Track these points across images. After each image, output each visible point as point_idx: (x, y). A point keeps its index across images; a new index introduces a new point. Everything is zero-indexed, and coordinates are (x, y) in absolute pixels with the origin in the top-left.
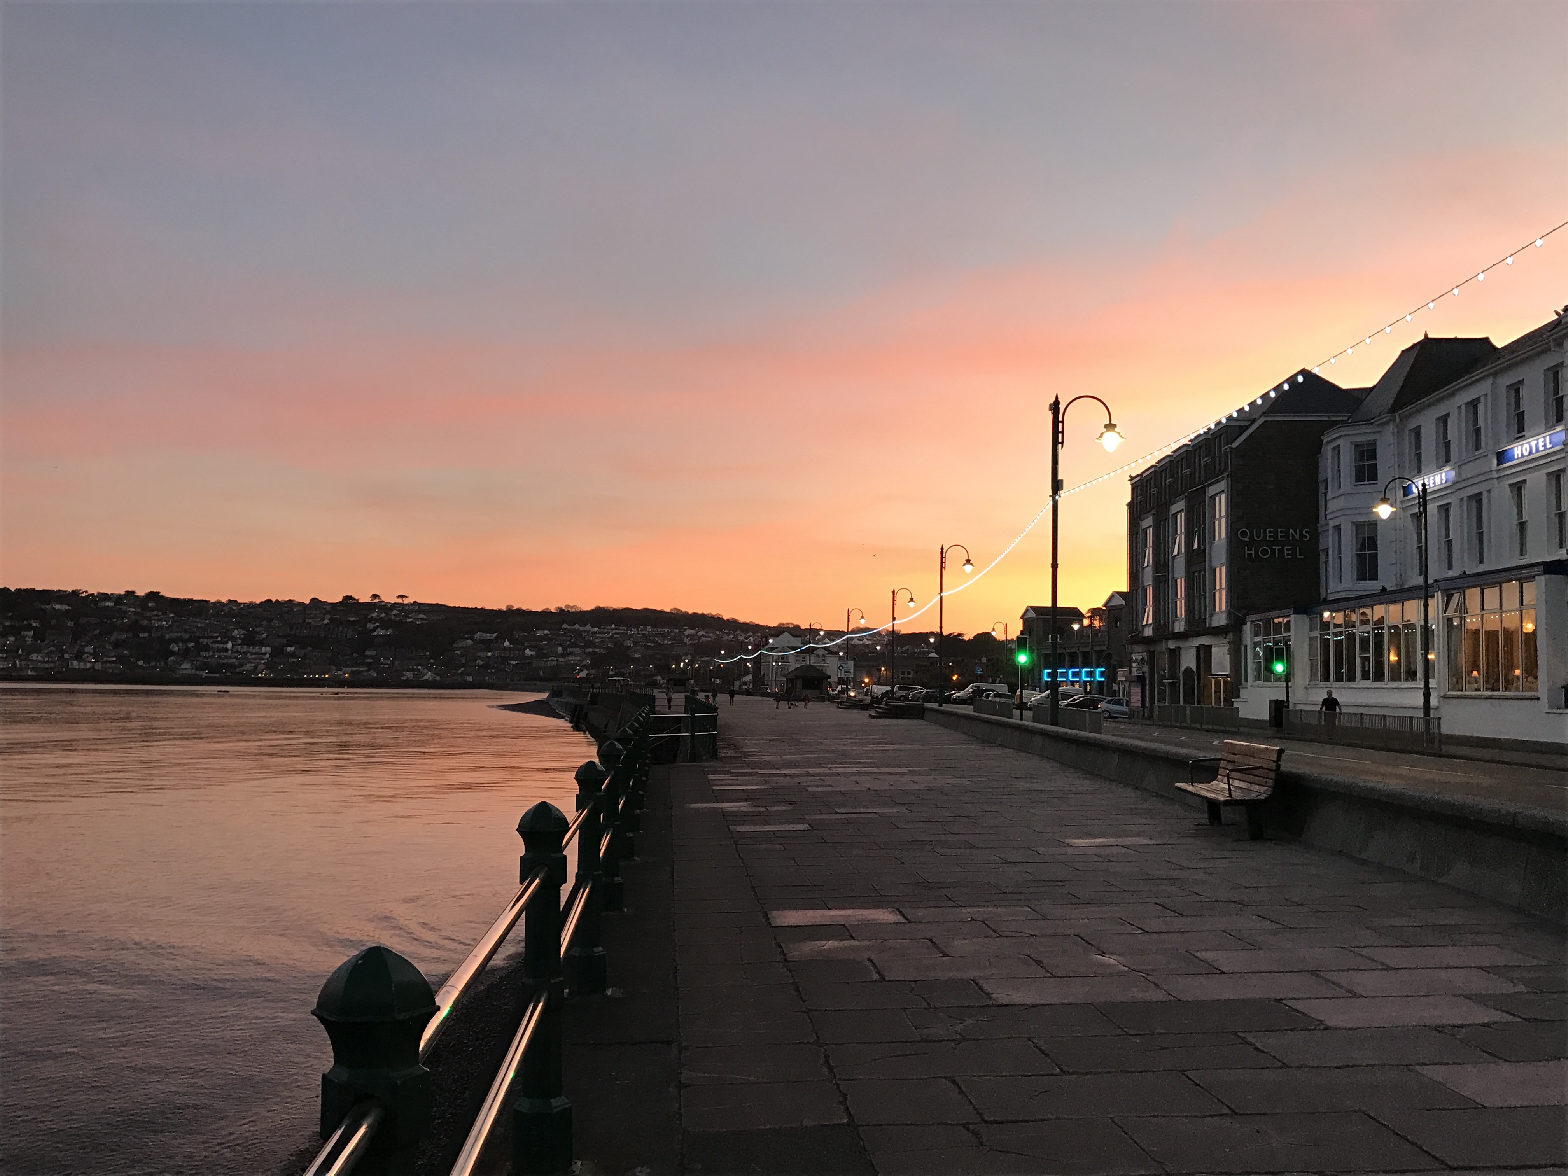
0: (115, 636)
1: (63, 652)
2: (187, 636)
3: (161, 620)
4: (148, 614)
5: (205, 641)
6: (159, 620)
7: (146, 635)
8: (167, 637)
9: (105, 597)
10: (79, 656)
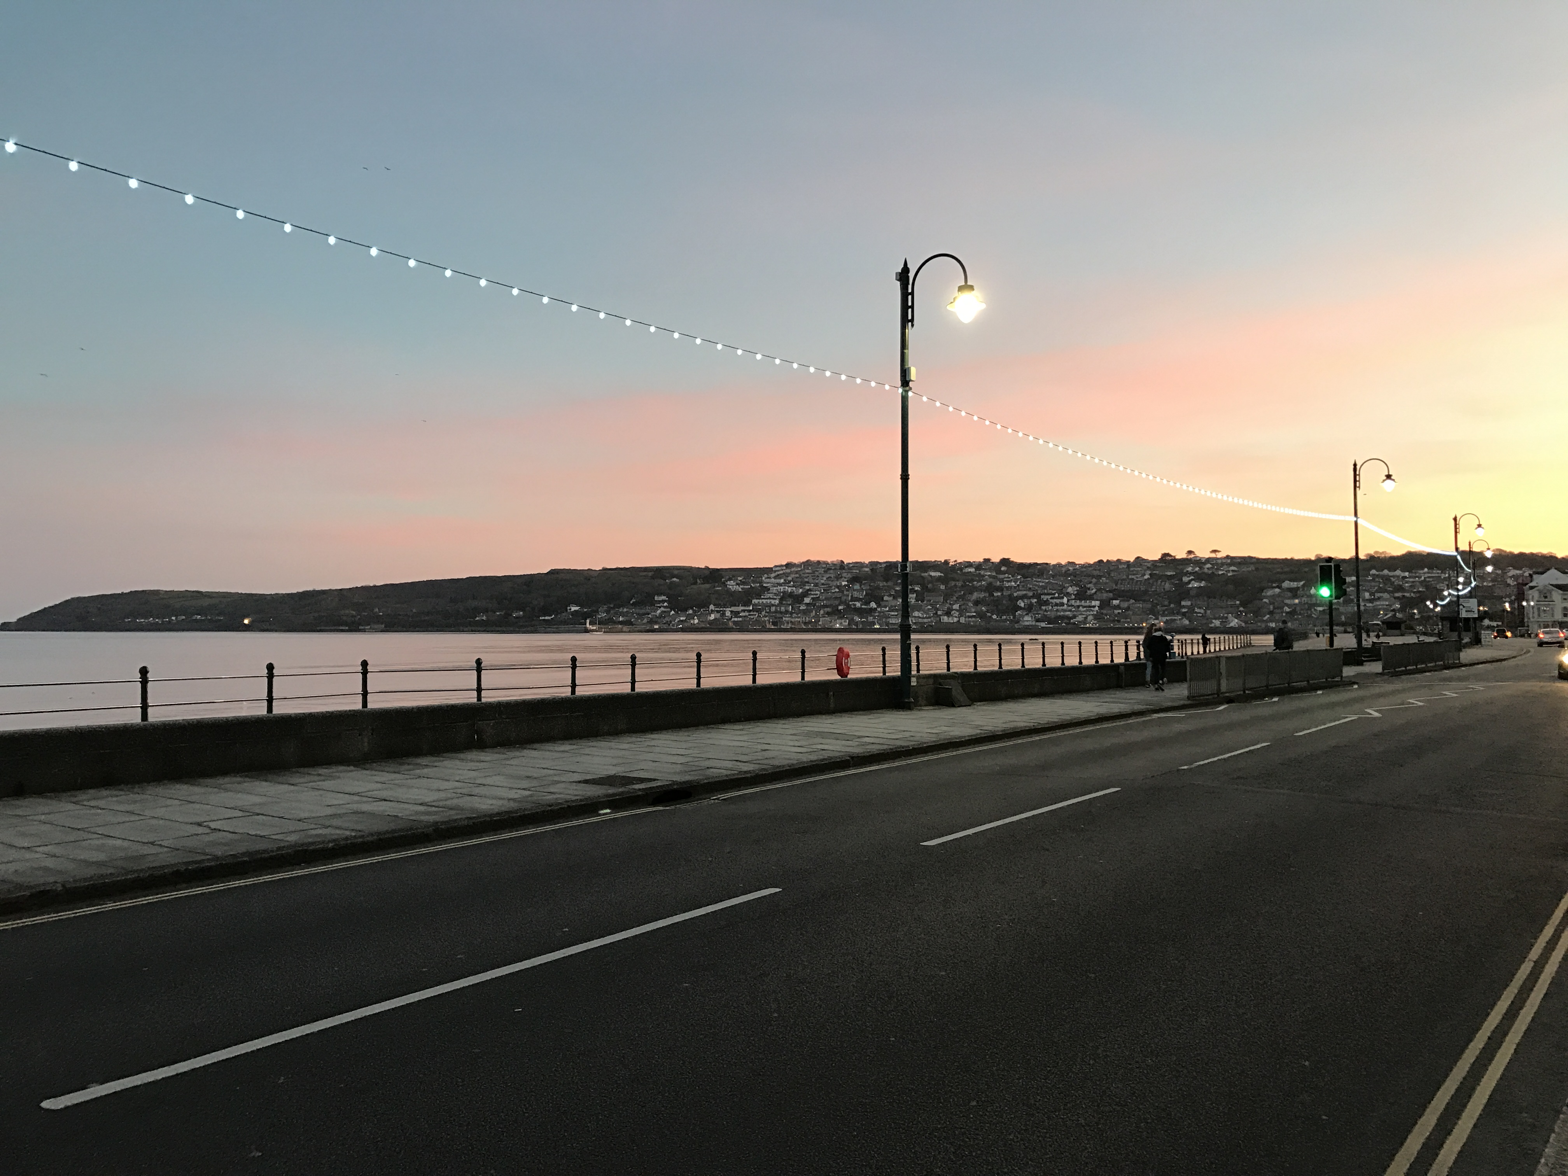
0: (975, 596)
1: (938, 609)
2: (1030, 594)
3: (1010, 581)
4: (1001, 576)
5: (1045, 598)
6: (1008, 581)
7: (999, 594)
8: (1015, 594)
9: (969, 564)
10: (948, 613)
